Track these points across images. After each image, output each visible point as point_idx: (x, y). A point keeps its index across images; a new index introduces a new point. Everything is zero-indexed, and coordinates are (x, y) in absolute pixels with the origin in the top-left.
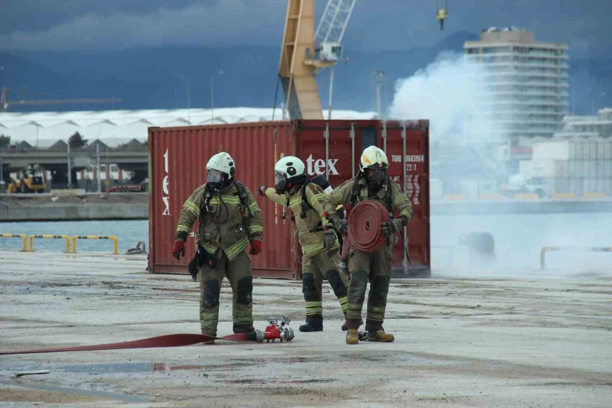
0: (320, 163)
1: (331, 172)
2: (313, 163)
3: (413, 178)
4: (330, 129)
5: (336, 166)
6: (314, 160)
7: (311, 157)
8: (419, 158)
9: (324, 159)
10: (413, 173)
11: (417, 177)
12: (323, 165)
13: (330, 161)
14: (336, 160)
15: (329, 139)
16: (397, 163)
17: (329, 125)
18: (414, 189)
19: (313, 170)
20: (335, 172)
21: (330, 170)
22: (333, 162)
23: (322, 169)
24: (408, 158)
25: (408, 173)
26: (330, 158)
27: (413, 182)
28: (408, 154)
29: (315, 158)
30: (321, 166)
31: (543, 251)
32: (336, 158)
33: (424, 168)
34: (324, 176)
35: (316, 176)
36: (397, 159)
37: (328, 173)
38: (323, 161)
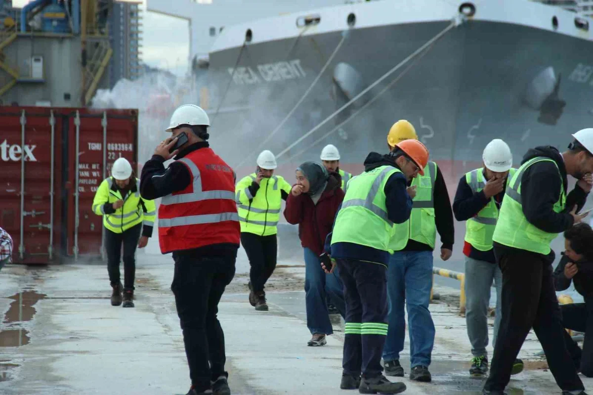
0: (16, 149)
1: (28, 158)
2: (8, 149)
4: (26, 115)
5: (34, 153)
6: (8, 146)
7: (5, 142)
8: (126, 147)
9: (20, 145)
12: (20, 150)
13: (27, 148)
14: (34, 147)
15: (25, 126)
17: (26, 112)
19: (8, 155)
20: (33, 158)
21: (26, 156)
22: (30, 148)
23: (17, 155)
24: (110, 147)
25: (110, 161)
26: (26, 143)
28: (109, 142)
29: (10, 143)
30: (16, 152)
32: (33, 144)
33: (133, 157)
34: (20, 162)
35: (10, 162)
36: (96, 147)
37: (24, 159)
38: (18, 147)
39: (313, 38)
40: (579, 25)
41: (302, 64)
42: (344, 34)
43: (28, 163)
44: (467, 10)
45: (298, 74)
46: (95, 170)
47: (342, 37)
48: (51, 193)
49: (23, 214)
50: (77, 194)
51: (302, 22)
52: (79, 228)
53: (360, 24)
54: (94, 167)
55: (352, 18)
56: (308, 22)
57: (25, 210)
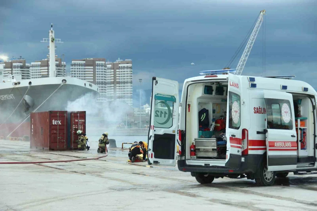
0: (56, 121)
1: (59, 124)
2: (54, 122)
3: (81, 125)
5: (60, 122)
8: (83, 121)
9: (57, 120)
10: (81, 124)
11: (82, 125)
12: (57, 122)
13: (59, 121)
14: (61, 121)
15: (59, 116)
16: (77, 122)
17: (59, 112)
18: (82, 128)
19: (54, 123)
20: (60, 124)
22: (60, 121)
23: (57, 123)
24: (80, 121)
25: (80, 124)
27: (81, 126)
28: (79, 119)
29: (55, 120)
31: (123, 144)
32: (60, 120)
33: (85, 123)
34: (57, 125)
35: (55, 125)
36: (77, 121)
37: (58, 124)
38: (57, 121)
39: (18, 88)
40: (90, 85)
41: (14, 95)
42: (28, 87)
43: (59, 125)
44: (64, 81)
45: (12, 98)
46: (77, 126)
47: (28, 88)
48: (65, 133)
49: (58, 138)
50: (73, 133)
51: (14, 84)
52: (73, 141)
53: (32, 85)
54: (76, 126)
55: (30, 83)
56: (16, 84)
57: (59, 137)
